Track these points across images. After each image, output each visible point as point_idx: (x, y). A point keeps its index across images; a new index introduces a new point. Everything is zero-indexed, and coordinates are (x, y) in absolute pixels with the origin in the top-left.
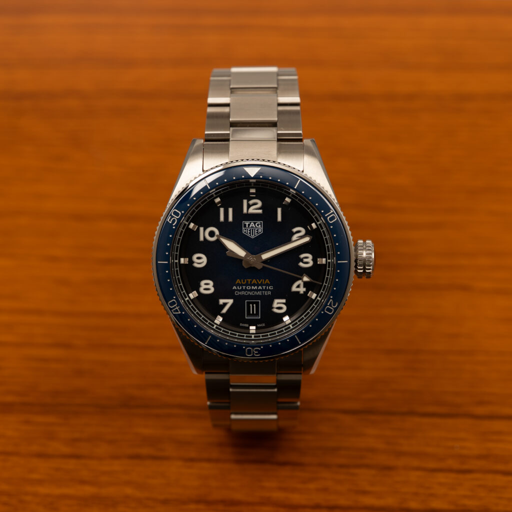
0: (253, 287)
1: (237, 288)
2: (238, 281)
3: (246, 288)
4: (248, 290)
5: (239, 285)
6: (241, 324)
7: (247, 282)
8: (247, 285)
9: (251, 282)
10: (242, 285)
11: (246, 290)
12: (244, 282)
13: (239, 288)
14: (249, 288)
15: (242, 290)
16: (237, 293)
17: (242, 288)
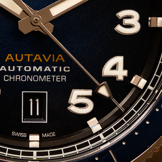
0: (35, 68)
1: (7, 68)
2: (9, 57)
3: (22, 69)
4: (27, 73)
5: (10, 63)
6: (13, 133)
7: (25, 58)
8: (24, 63)
9: (32, 58)
10: (16, 64)
11: (23, 72)
12: (19, 58)
13: (11, 69)
14: (28, 69)
15: (16, 72)
16: (7, 78)
17: (17, 69)
